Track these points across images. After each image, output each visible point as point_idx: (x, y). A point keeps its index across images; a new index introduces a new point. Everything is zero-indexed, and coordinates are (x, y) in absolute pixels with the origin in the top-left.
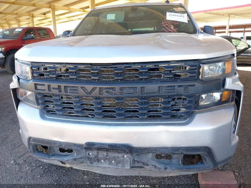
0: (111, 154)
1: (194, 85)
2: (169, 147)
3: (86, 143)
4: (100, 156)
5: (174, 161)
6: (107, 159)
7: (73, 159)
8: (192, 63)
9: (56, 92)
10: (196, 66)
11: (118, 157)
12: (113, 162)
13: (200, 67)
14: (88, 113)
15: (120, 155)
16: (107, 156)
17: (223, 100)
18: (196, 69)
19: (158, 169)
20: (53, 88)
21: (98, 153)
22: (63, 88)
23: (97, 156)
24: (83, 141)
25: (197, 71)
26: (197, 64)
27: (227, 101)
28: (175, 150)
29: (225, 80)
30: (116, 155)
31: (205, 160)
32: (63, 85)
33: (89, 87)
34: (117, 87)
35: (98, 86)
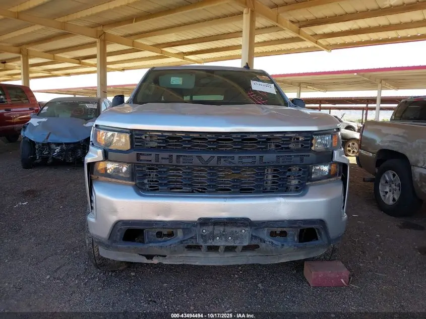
0: (229, 229)
1: (309, 155)
2: (286, 220)
3: (200, 219)
4: (216, 232)
5: (289, 238)
6: (223, 235)
7: (178, 242)
8: (305, 134)
9: (166, 162)
10: (309, 137)
11: (236, 231)
12: (230, 238)
13: (312, 139)
14: (198, 187)
15: (238, 230)
16: (224, 231)
17: (332, 173)
18: (309, 140)
19: (275, 246)
20: (162, 158)
21: (214, 229)
22: (174, 158)
23: (212, 233)
24: (195, 218)
25: (310, 141)
26: (310, 135)
27: (335, 175)
28: (292, 223)
29: (333, 153)
30: (234, 229)
31: (320, 234)
32: (175, 155)
33: (206, 156)
34: (236, 156)
35: (216, 155)
